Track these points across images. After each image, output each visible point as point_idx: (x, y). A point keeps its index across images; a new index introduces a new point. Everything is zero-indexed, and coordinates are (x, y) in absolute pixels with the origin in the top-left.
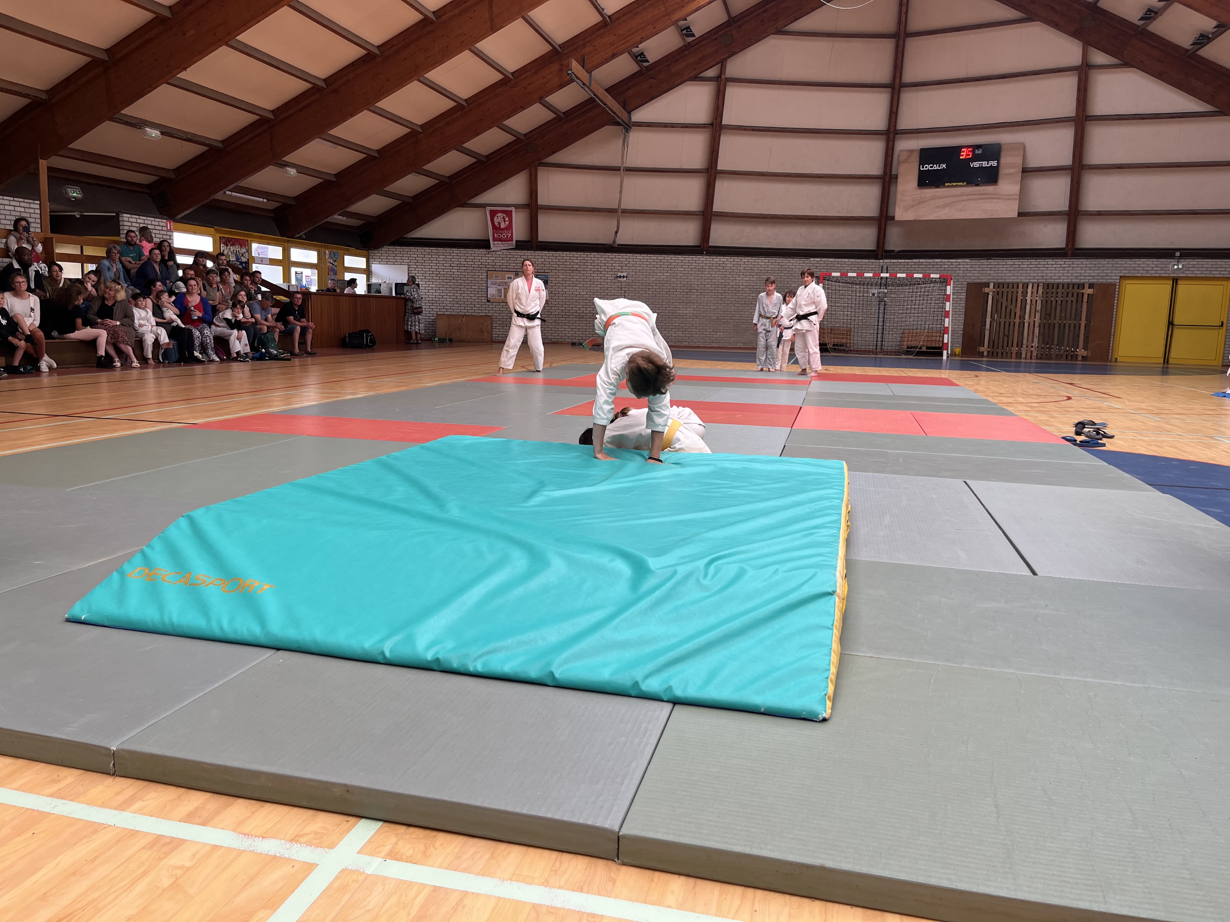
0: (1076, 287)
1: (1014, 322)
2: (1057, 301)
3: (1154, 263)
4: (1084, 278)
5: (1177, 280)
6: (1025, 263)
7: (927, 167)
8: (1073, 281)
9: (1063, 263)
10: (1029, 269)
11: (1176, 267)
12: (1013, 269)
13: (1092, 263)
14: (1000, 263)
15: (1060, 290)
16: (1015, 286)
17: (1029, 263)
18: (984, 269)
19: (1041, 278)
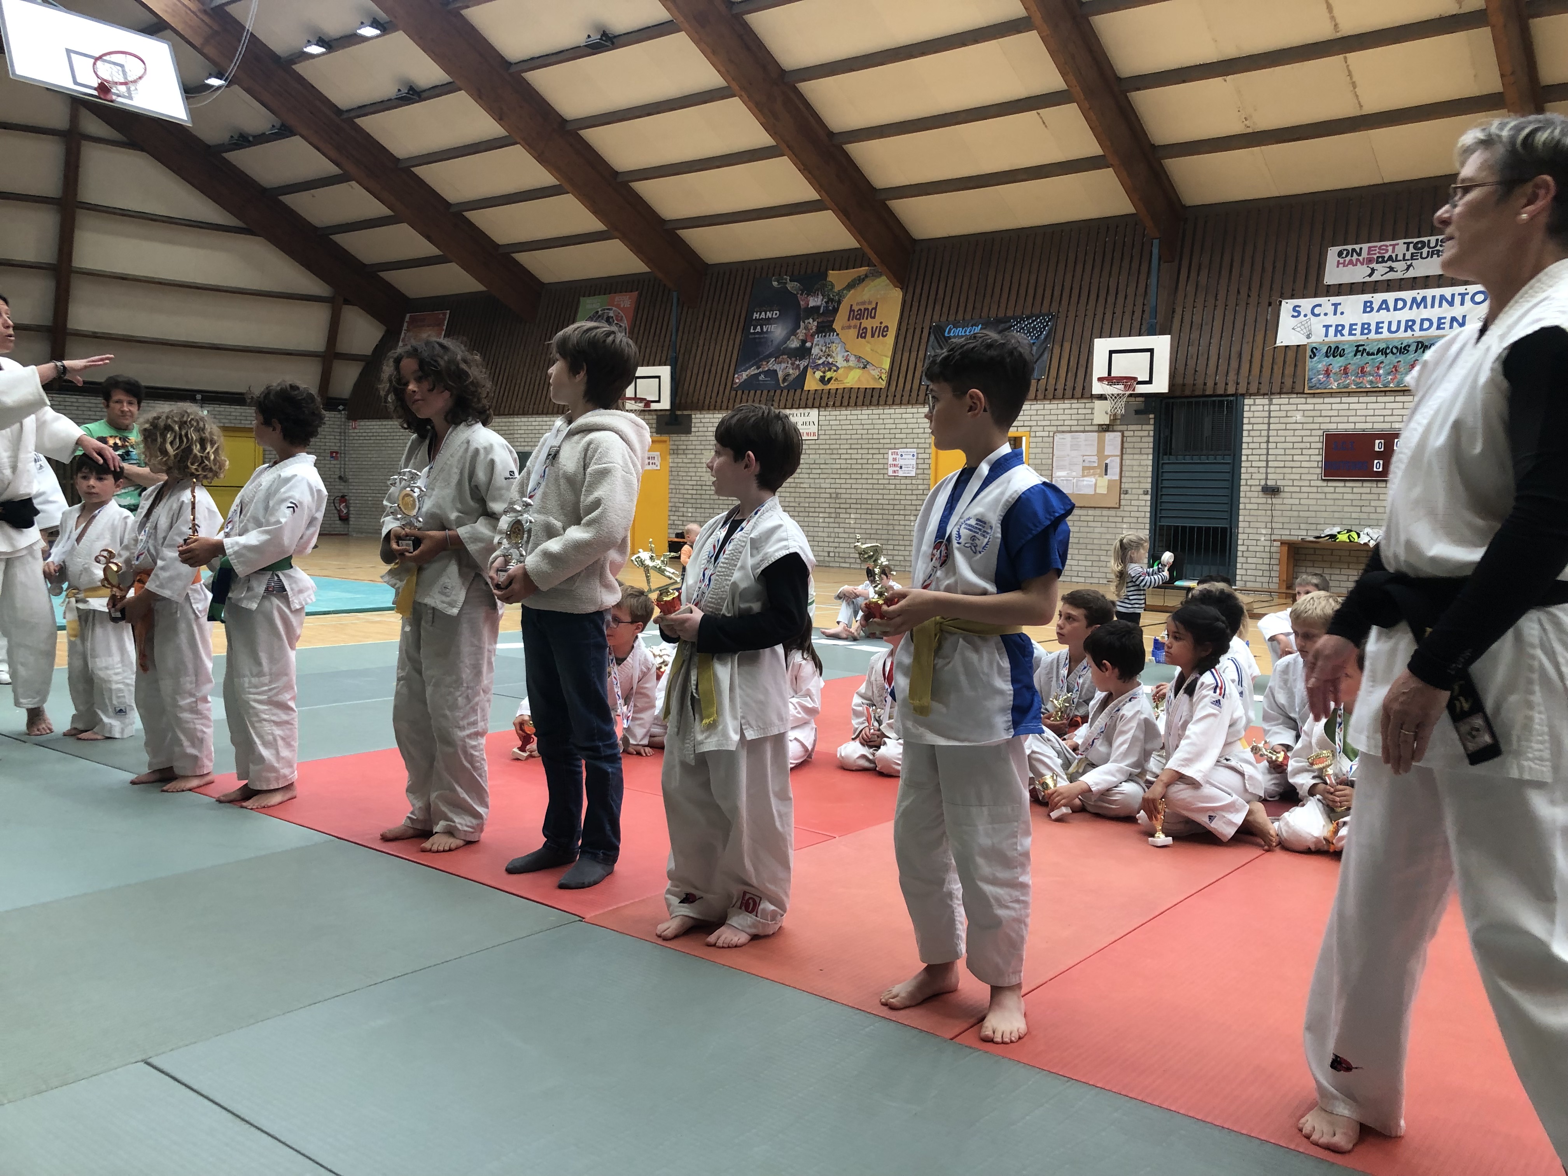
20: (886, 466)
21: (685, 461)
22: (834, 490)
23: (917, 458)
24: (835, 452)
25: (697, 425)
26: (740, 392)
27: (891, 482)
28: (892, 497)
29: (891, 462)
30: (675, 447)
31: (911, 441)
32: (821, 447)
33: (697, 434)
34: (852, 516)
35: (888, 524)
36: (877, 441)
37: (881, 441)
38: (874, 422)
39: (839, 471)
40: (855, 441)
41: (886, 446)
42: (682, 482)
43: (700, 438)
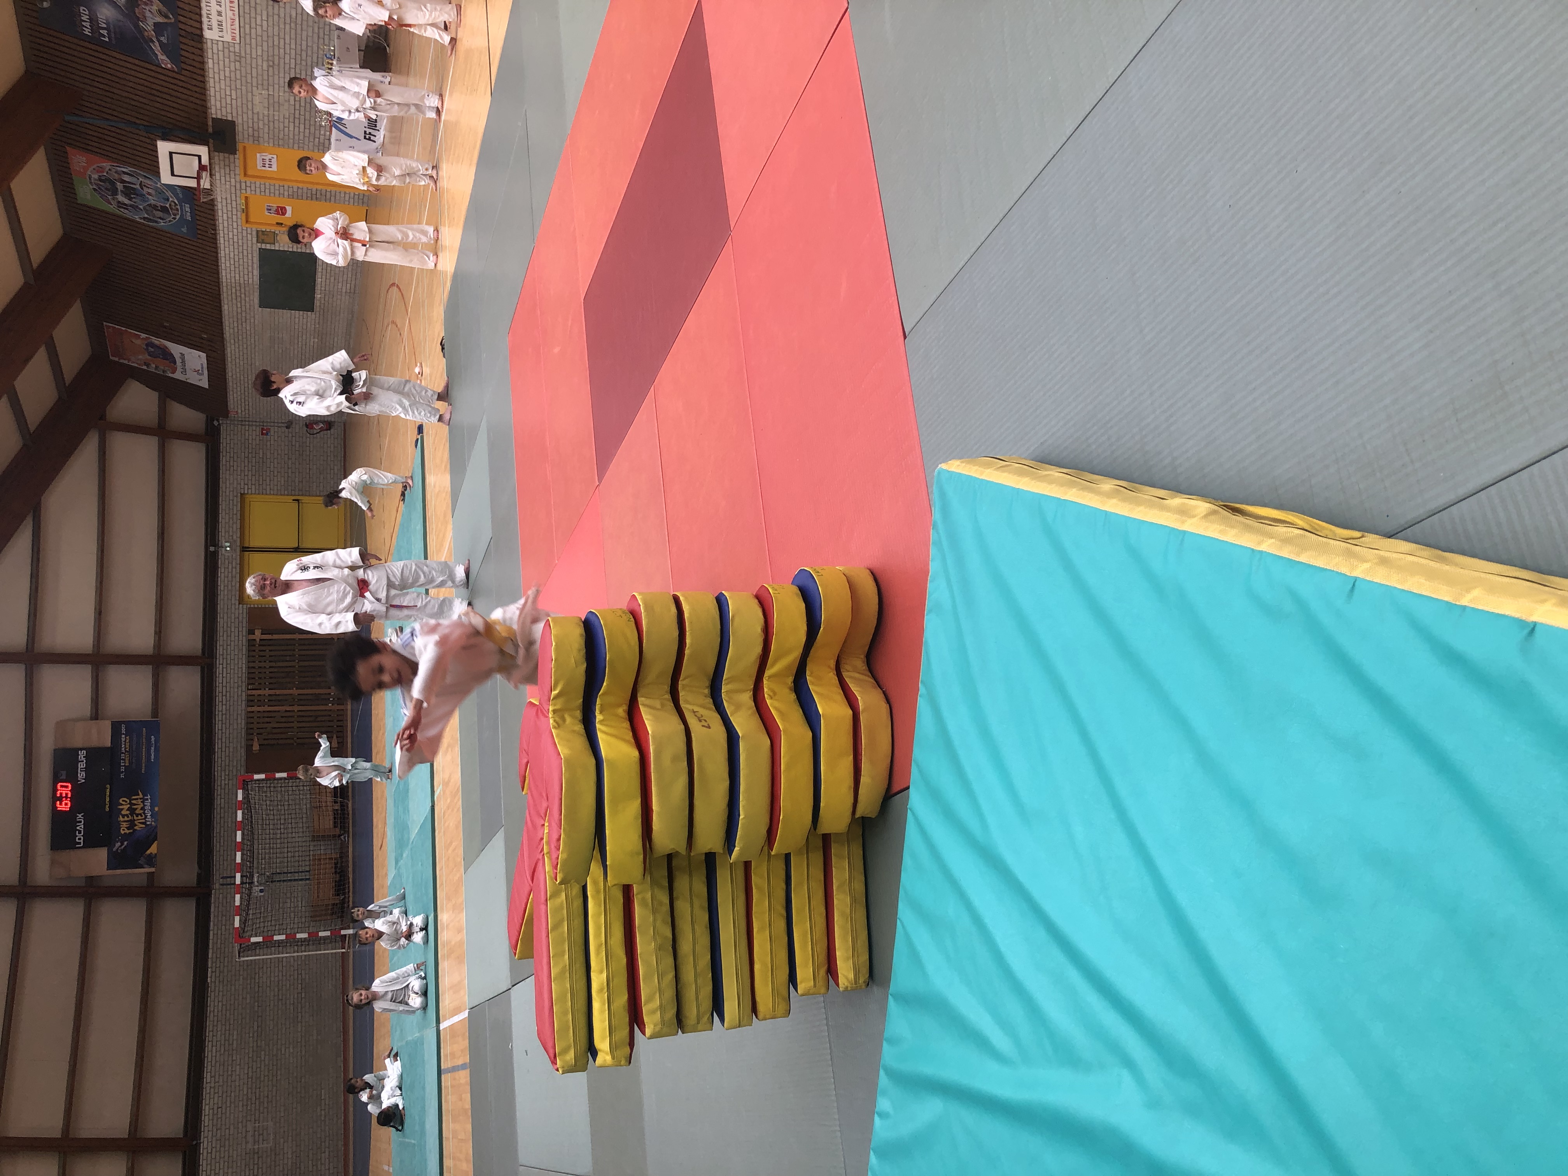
0: (253, 648)
1: (298, 711)
2: (270, 667)
3: (223, 571)
4: (240, 642)
5: (243, 547)
6: (220, 708)
7: (80, 838)
8: (244, 653)
9: (221, 666)
10: (228, 703)
11: (228, 549)
12: (228, 721)
13: (221, 634)
14: (220, 737)
15: (257, 664)
16: (251, 715)
17: (220, 703)
18: (227, 754)
19: (240, 689)
21: (266, 130)
25: (224, 113)
26: (184, 66)
30: (251, 139)
33: (234, 114)
42: (291, 136)
43: (240, 113)
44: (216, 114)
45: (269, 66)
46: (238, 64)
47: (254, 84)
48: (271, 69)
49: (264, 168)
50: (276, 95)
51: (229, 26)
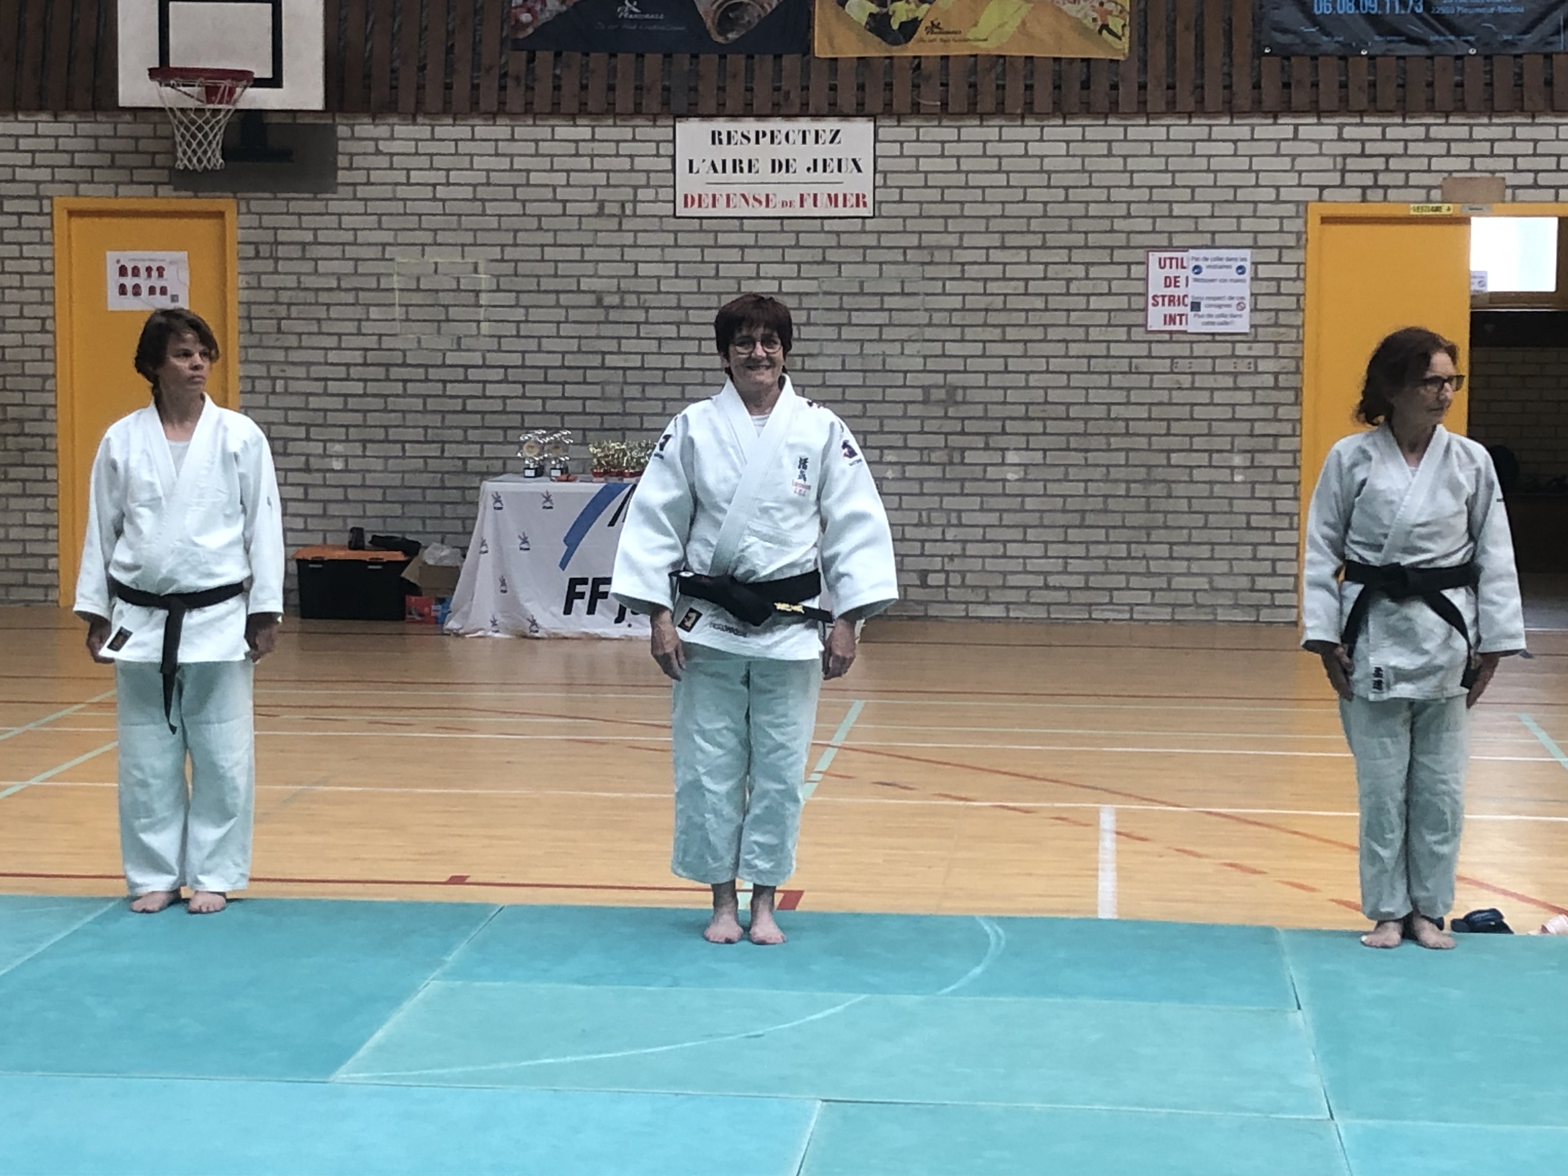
20: (1137, 303)
21: (312, 281)
22: (939, 379)
23: (1255, 278)
24: (944, 256)
27: (1157, 350)
28: (1164, 396)
29: (1156, 287)
31: (1232, 224)
32: (885, 240)
34: (1012, 457)
35: (1147, 482)
36: (1105, 224)
37: (1119, 224)
38: (1090, 164)
39: (956, 318)
40: (1021, 225)
41: (1136, 240)
43: (372, 207)
44: (353, 138)
45: (599, 296)
46: (593, 208)
47: (510, 253)
48: (590, 300)
49: (112, 271)
50: (482, 314)
51: (738, 189)
